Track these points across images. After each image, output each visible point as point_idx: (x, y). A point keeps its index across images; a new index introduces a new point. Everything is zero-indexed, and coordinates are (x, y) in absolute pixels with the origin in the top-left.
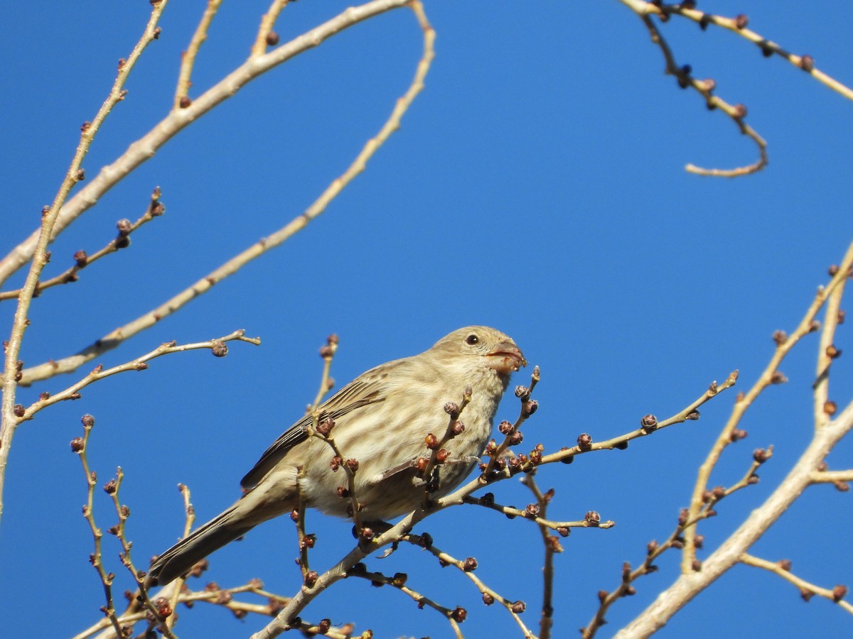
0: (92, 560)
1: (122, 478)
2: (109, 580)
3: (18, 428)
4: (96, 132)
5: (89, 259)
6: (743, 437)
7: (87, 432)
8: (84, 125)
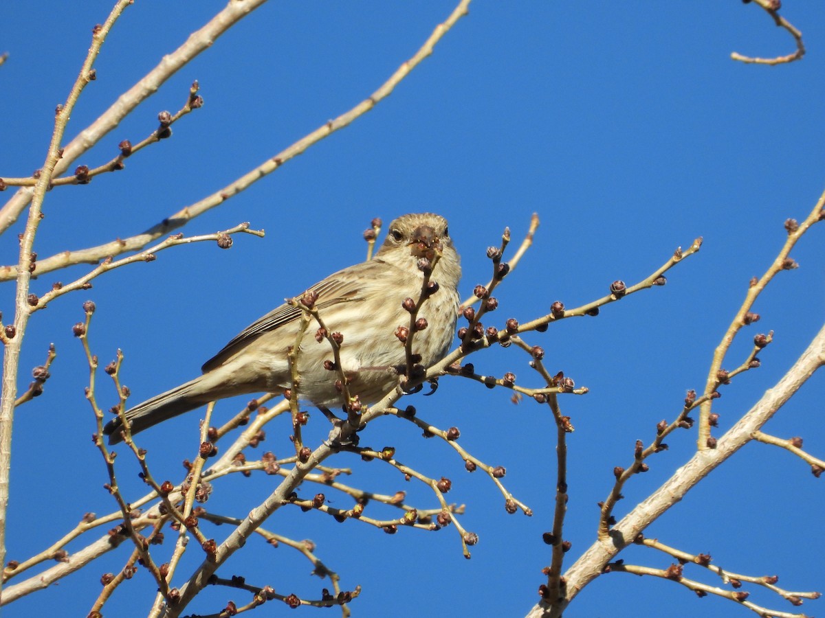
0: (95, 439)
1: (122, 360)
2: (111, 458)
3: (31, 317)
4: (107, 34)
5: (133, 149)
6: (755, 320)
7: (88, 318)
8: (96, 28)
